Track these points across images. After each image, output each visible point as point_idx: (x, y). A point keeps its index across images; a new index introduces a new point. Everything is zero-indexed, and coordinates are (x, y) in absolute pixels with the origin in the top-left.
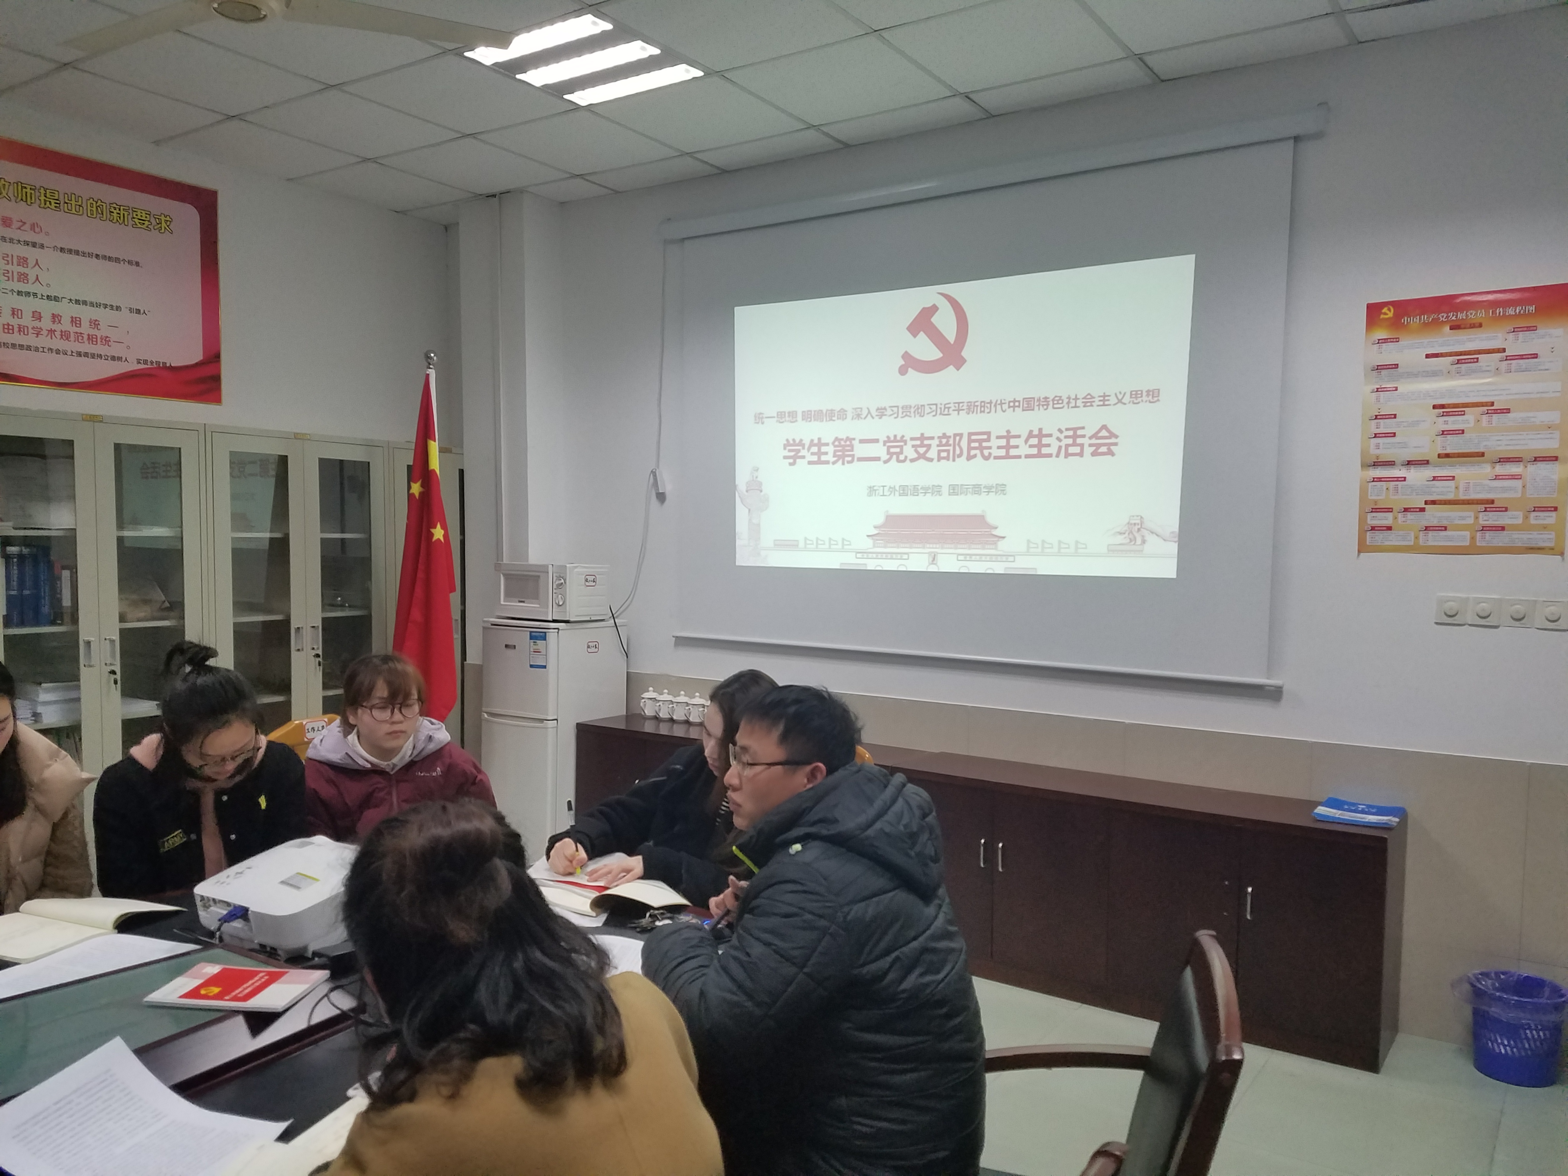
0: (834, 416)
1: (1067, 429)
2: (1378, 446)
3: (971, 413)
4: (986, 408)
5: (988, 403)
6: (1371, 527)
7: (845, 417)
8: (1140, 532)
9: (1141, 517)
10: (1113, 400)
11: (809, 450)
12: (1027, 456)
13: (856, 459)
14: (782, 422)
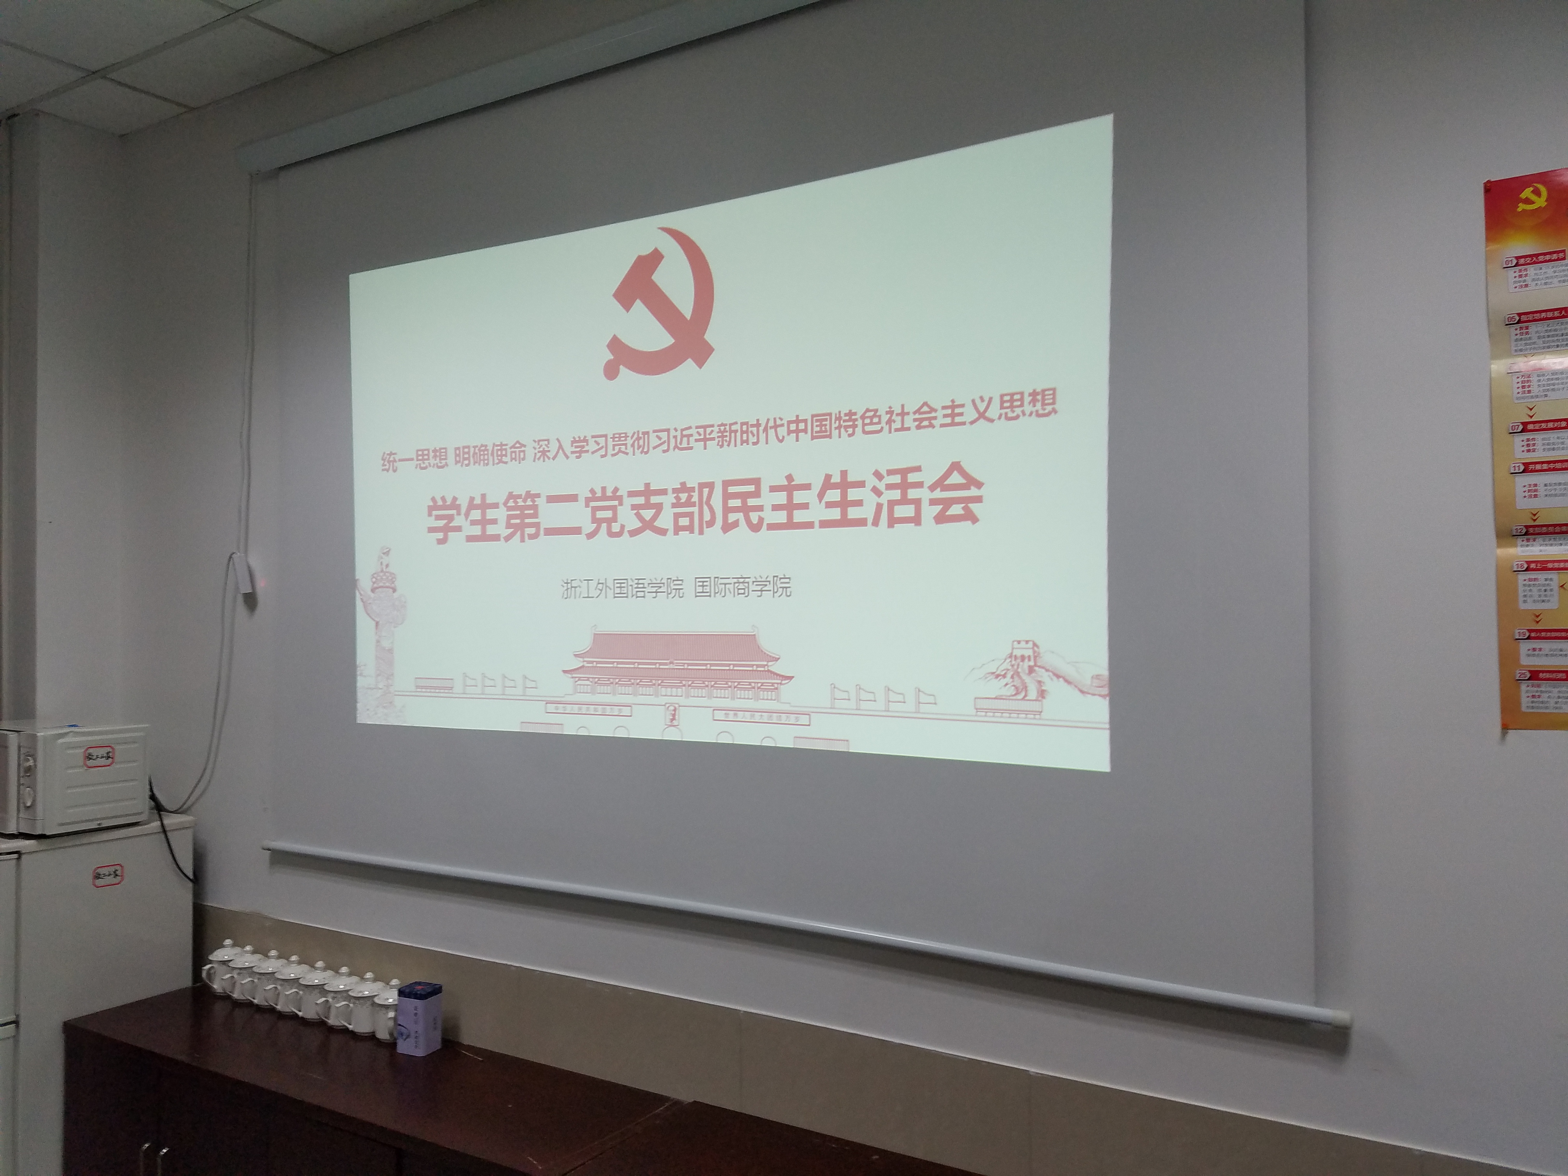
0: (506, 455)
1: (890, 472)
2: (1533, 492)
3: (725, 444)
4: (750, 435)
5: (752, 426)
6: (1530, 671)
7: (522, 456)
8: (1033, 675)
9: (1035, 645)
10: (970, 414)
11: (467, 515)
12: (824, 524)
13: (542, 532)
14: (425, 468)
